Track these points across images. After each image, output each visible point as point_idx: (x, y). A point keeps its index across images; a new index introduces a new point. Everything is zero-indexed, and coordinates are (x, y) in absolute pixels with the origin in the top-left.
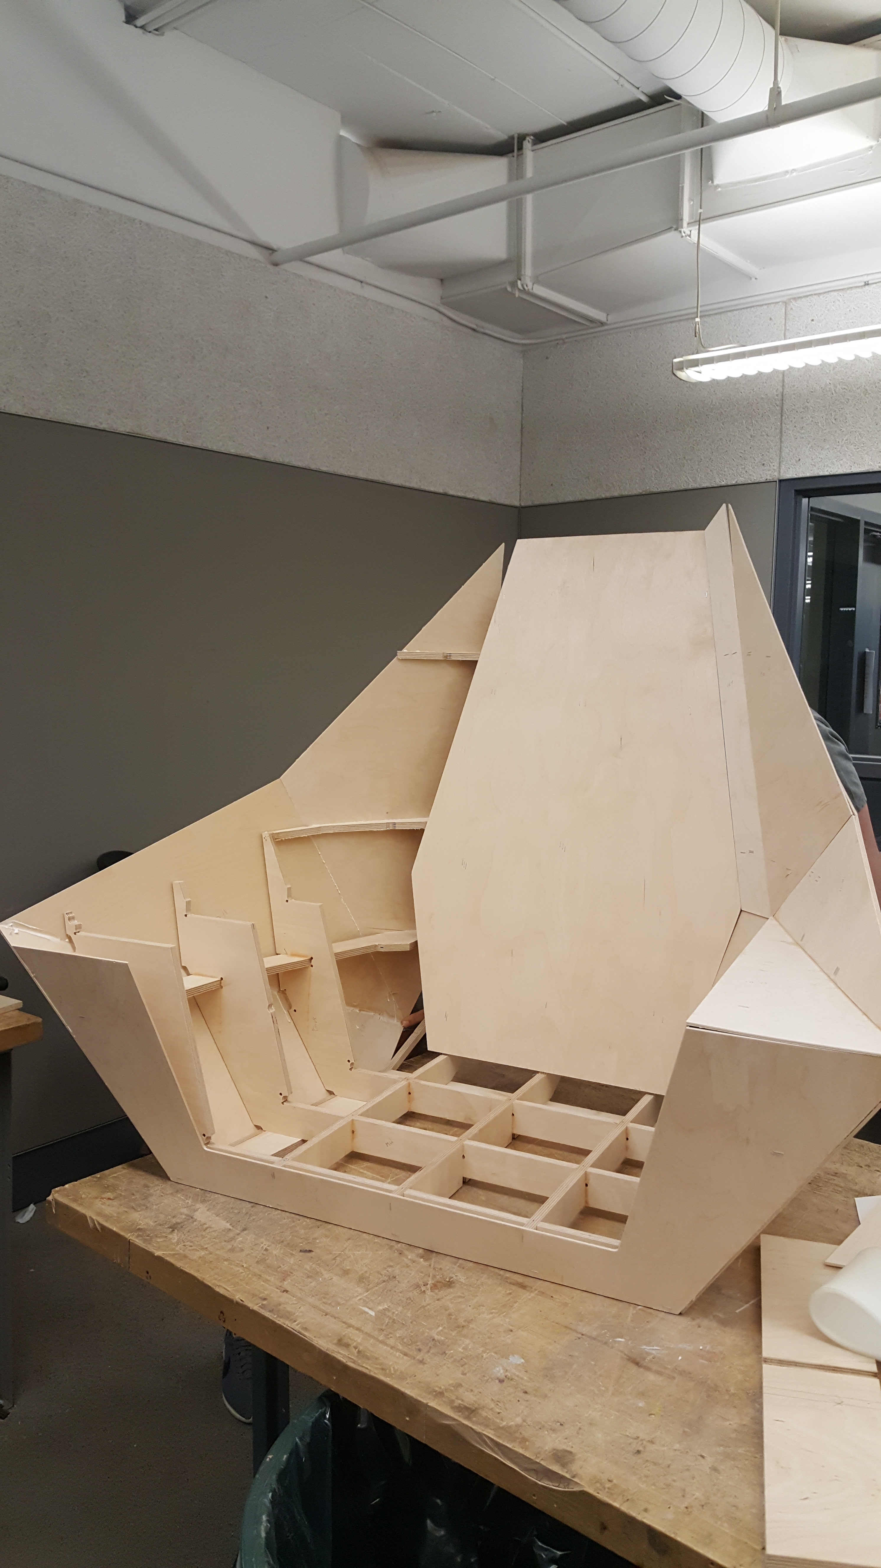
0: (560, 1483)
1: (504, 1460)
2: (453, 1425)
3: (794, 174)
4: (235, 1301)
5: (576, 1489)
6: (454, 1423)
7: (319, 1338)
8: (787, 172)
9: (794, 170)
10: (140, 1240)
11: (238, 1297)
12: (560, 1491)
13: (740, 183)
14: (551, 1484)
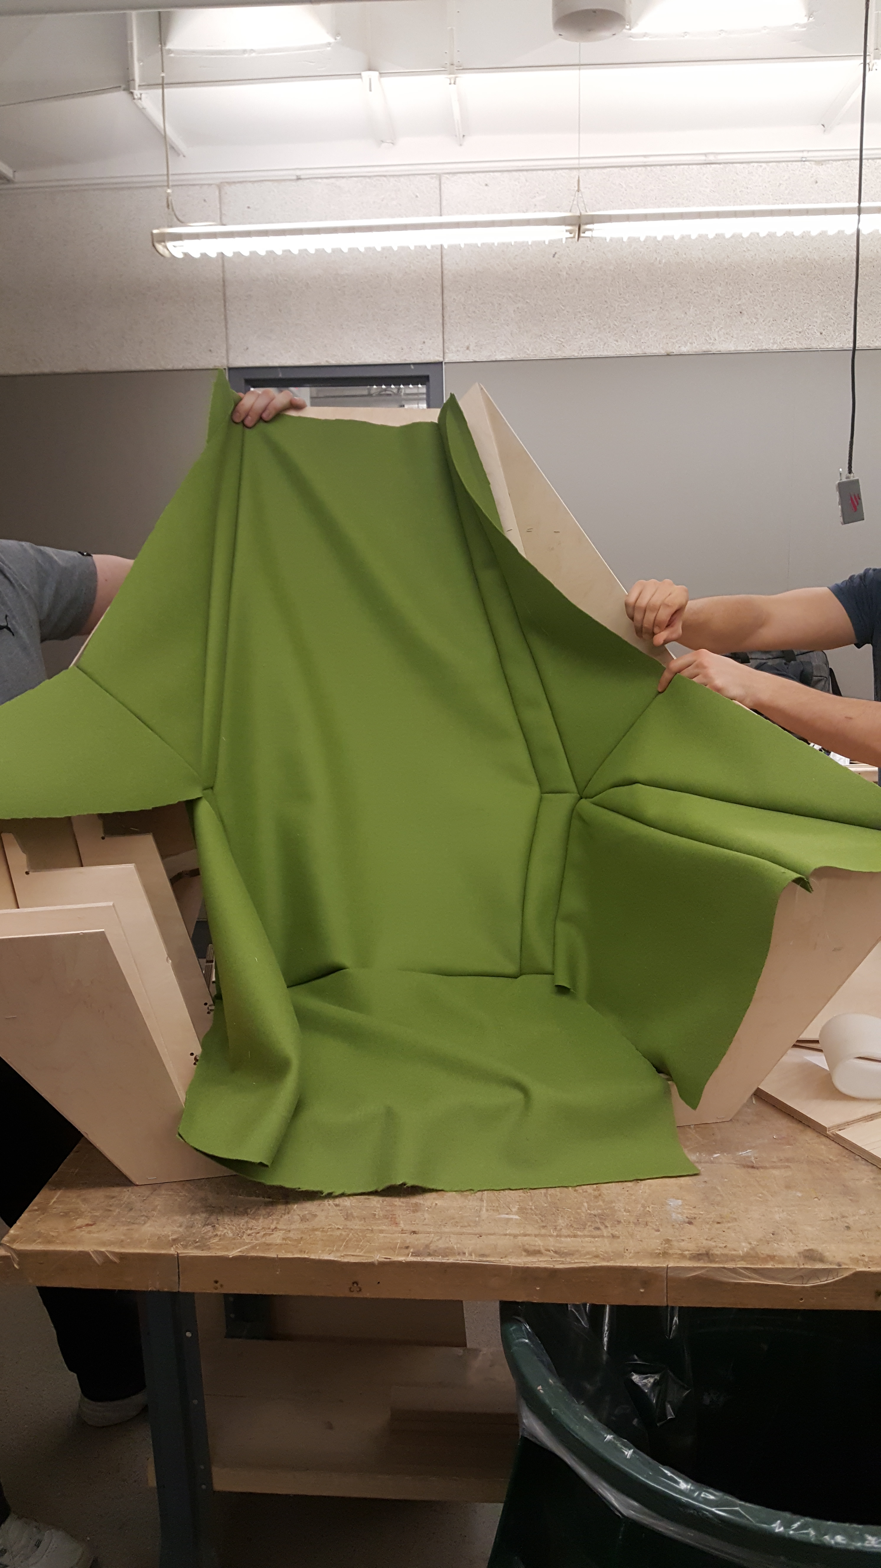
0: (828, 1277)
1: (765, 1281)
2: (702, 1274)
3: (253, 55)
4: (376, 1263)
5: (846, 1274)
6: (703, 1271)
7: (505, 1257)
8: (245, 51)
9: (252, 51)
10: (192, 1249)
11: (378, 1257)
12: (831, 1283)
13: (193, 52)
14: (818, 1281)
